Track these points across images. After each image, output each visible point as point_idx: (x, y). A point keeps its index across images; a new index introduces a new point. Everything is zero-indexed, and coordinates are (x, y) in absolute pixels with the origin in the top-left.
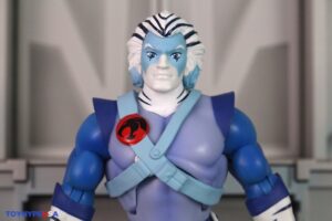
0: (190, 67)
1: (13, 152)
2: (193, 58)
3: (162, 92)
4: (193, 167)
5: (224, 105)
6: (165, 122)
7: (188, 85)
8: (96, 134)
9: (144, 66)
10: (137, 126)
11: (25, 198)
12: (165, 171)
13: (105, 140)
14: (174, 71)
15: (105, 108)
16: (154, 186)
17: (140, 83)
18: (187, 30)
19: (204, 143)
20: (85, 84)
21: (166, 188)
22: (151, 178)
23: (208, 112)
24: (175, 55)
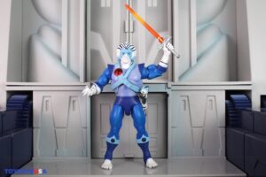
0: (133, 57)
1: (86, 80)
2: (134, 54)
5: (141, 66)
6: (126, 70)
7: (132, 61)
8: (107, 73)
9: (121, 57)
10: (119, 71)
12: (125, 82)
13: (110, 75)
15: (111, 67)
16: (122, 87)
17: (120, 60)
19: (136, 75)
20: (107, 60)
21: (126, 87)
22: (122, 84)
23: (137, 68)
24: (129, 54)
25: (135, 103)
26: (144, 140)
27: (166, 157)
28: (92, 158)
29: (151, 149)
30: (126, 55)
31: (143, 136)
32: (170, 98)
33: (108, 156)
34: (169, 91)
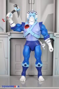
0: (36, 18)
3: (32, 22)
4: (35, 32)
9: (29, 18)
11: (10, 39)
14: (34, 18)
18: (35, 12)
24: (34, 16)
25: (37, 44)
26: (39, 65)
27: (52, 75)
28: (11, 75)
29: (42, 70)
30: (32, 17)
31: (39, 63)
32: (55, 42)
33: (24, 74)
34: (54, 38)
